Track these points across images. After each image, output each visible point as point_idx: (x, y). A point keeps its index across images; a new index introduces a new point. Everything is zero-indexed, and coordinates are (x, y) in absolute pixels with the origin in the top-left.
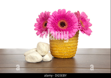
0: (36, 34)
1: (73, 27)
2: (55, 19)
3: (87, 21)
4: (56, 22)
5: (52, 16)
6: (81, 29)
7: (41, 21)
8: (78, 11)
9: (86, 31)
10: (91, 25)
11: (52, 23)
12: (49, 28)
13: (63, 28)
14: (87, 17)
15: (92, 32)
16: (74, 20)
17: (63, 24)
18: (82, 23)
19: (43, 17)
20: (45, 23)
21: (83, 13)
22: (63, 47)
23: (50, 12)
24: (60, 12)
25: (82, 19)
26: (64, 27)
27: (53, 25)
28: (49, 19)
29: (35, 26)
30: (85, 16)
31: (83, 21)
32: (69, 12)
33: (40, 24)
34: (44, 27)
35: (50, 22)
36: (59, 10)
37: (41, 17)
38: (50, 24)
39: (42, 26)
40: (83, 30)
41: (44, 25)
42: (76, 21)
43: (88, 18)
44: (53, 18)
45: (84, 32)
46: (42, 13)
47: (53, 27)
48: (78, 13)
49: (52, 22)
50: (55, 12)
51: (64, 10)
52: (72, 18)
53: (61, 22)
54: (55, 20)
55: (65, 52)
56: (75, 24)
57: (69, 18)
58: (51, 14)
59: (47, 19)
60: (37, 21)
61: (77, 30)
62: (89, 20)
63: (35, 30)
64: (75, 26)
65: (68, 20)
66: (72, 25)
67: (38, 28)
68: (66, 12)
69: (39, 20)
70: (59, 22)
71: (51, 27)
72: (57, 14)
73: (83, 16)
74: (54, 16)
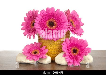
0: (23, 34)
1: (62, 27)
2: (43, 18)
3: (79, 20)
4: (44, 22)
5: (40, 14)
6: (72, 30)
7: (29, 20)
8: (68, 10)
9: (77, 32)
10: (83, 24)
11: (40, 23)
12: (37, 28)
13: (52, 28)
14: (78, 16)
15: (83, 32)
16: (64, 19)
17: (51, 24)
18: (73, 23)
19: (31, 15)
20: (33, 22)
21: (74, 12)
22: (52, 49)
23: (39, 11)
24: (49, 11)
25: (73, 18)
26: (52, 26)
27: (41, 25)
28: (37, 18)
29: (22, 25)
30: (77, 15)
31: (74, 20)
32: (58, 10)
33: (28, 23)
34: (32, 27)
35: (38, 22)
36: (47, 8)
37: (29, 16)
38: (38, 24)
39: (30, 25)
40: (74, 30)
41: (32, 25)
42: (66, 20)
43: (80, 17)
44: (41, 17)
45: (75, 33)
46: (30, 11)
47: (41, 26)
48: (69, 12)
49: (40, 21)
50: (43, 11)
51: (53, 9)
52: (62, 17)
53: (49, 21)
54: (43, 20)
55: (55, 54)
56: (65, 24)
57: (58, 17)
58: (39, 13)
59: (34, 18)
60: (25, 20)
61: (67, 30)
62: (80, 19)
63: (22, 29)
64: (65, 26)
65: (57, 19)
66: (62, 25)
67: (25, 28)
68: (55, 11)
69: (27, 19)
70: (48, 22)
71: (39, 27)
72: (45, 13)
73: (74, 15)
74: (42, 15)
